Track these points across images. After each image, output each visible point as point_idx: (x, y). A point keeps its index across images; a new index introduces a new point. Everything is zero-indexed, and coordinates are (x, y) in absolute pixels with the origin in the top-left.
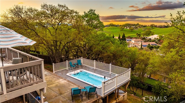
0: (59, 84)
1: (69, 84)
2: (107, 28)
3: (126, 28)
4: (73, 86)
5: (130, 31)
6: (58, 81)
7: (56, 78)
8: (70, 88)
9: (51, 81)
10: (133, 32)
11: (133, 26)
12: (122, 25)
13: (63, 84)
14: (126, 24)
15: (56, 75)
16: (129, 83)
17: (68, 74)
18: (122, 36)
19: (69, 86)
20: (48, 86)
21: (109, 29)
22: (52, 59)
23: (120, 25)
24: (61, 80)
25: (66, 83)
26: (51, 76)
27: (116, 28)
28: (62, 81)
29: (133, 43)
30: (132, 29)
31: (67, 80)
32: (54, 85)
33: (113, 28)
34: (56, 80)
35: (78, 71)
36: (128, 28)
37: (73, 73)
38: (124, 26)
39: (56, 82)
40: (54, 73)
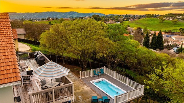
0: (84, 90)
1: (91, 91)
2: (143, 20)
3: (168, 19)
4: (94, 94)
5: (173, 23)
6: (83, 87)
7: (82, 84)
8: (91, 95)
9: (78, 87)
10: (177, 24)
11: (179, 16)
12: (164, 15)
13: (86, 91)
14: (169, 14)
15: (82, 81)
16: (141, 98)
17: (91, 82)
18: (159, 33)
19: (91, 94)
20: (76, 91)
21: (146, 20)
22: (80, 63)
23: (161, 16)
24: (85, 86)
25: (89, 90)
26: (78, 82)
27: (154, 20)
28: (86, 88)
29: (173, 41)
30: (176, 22)
31: (90, 87)
32: (80, 91)
33: (151, 19)
34: (82, 86)
35: (100, 79)
36: (171, 19)
37: (95, 81)
38: (165, 17)
39: (82, 88)
40: (81, 79)
